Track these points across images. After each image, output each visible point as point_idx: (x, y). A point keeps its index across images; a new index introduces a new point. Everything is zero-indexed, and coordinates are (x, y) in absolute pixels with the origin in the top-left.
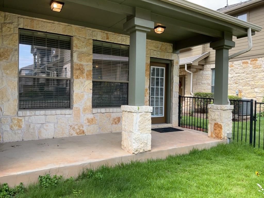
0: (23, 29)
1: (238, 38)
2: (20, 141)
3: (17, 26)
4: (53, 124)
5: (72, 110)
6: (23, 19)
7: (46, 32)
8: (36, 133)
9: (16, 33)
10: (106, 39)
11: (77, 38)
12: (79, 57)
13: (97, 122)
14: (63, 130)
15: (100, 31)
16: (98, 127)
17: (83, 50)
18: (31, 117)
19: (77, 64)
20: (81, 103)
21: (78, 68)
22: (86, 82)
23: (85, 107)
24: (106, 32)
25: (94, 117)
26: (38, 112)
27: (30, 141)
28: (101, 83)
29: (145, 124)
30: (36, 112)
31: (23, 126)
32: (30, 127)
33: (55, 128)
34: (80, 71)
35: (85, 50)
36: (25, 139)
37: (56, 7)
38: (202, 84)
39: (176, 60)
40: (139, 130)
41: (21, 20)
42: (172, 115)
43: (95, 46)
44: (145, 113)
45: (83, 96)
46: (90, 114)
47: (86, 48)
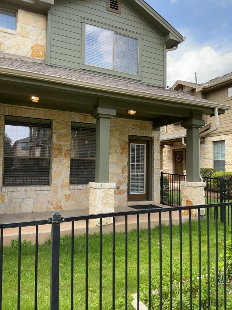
0: (8, 115)
1: (210, 116)
2: (3, 214)
3: (3, 113)
4: (33, 199)
5: (50, 187)
6: (8, 107)
7: (28, 117)
8: (17, 208)
9: (2, 120)
10: (83, 120)
11: (57, 121)
12: (58, 138)
13: (74, 198)
14: (41, 205)
15: (78, 113)
16: (75, 202)
17: (62, 131)
18: (13, 193)
19: (56, 144)
20: (59, 179)
21: (57, 148)
22: (64, 161)
23: (63, 184)
24: (84, 114)
25: (71, 193)
26: (19, 188)
27: (12, 214)
28: (79, 161)
29: (108, 199)
30: (18, 188)
31: (6, 201)
32: (12, 201)
33: (34, 203)
34: (58, 150)
35: (63, 131)
36: (7, 213)
37: (34, 99)
38: (203, 158)
39: (157, 137)
40: (102, 204)
41: (7, 108)
42: (153, 192)
43: (73, 127)
44: (108, 189)
45: (61, 174)
46: (68, 190)
47: (65, 129)
